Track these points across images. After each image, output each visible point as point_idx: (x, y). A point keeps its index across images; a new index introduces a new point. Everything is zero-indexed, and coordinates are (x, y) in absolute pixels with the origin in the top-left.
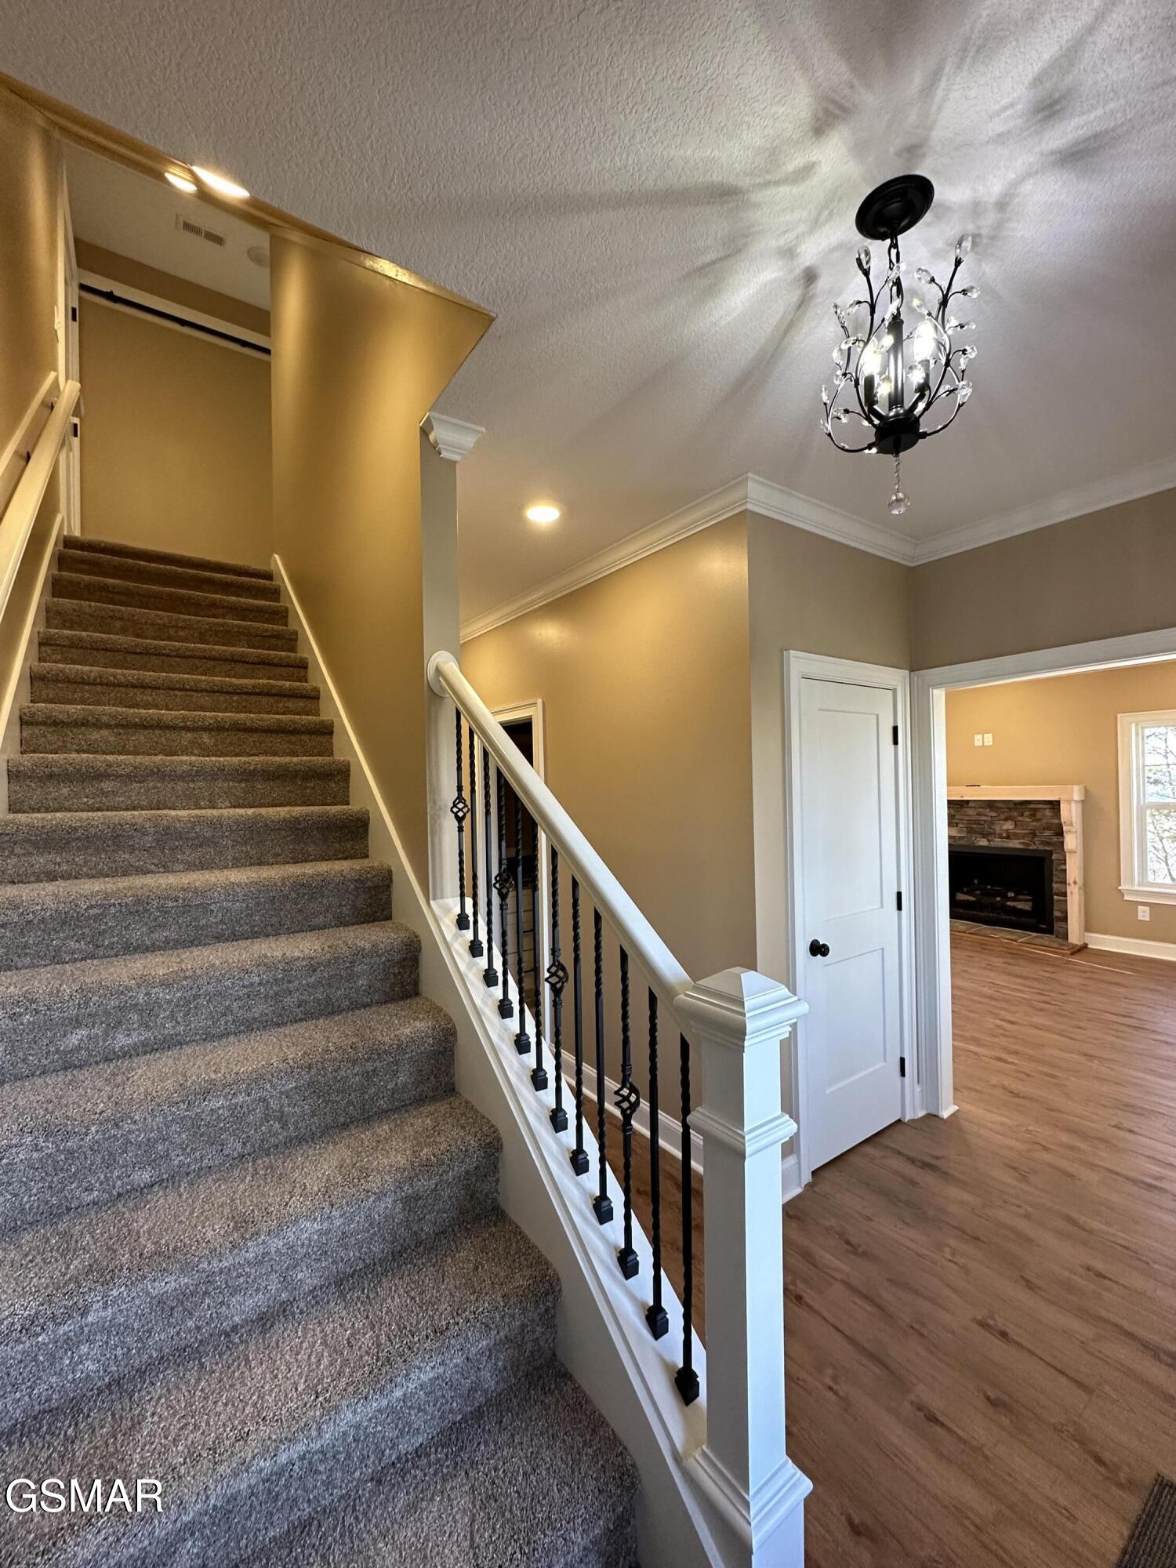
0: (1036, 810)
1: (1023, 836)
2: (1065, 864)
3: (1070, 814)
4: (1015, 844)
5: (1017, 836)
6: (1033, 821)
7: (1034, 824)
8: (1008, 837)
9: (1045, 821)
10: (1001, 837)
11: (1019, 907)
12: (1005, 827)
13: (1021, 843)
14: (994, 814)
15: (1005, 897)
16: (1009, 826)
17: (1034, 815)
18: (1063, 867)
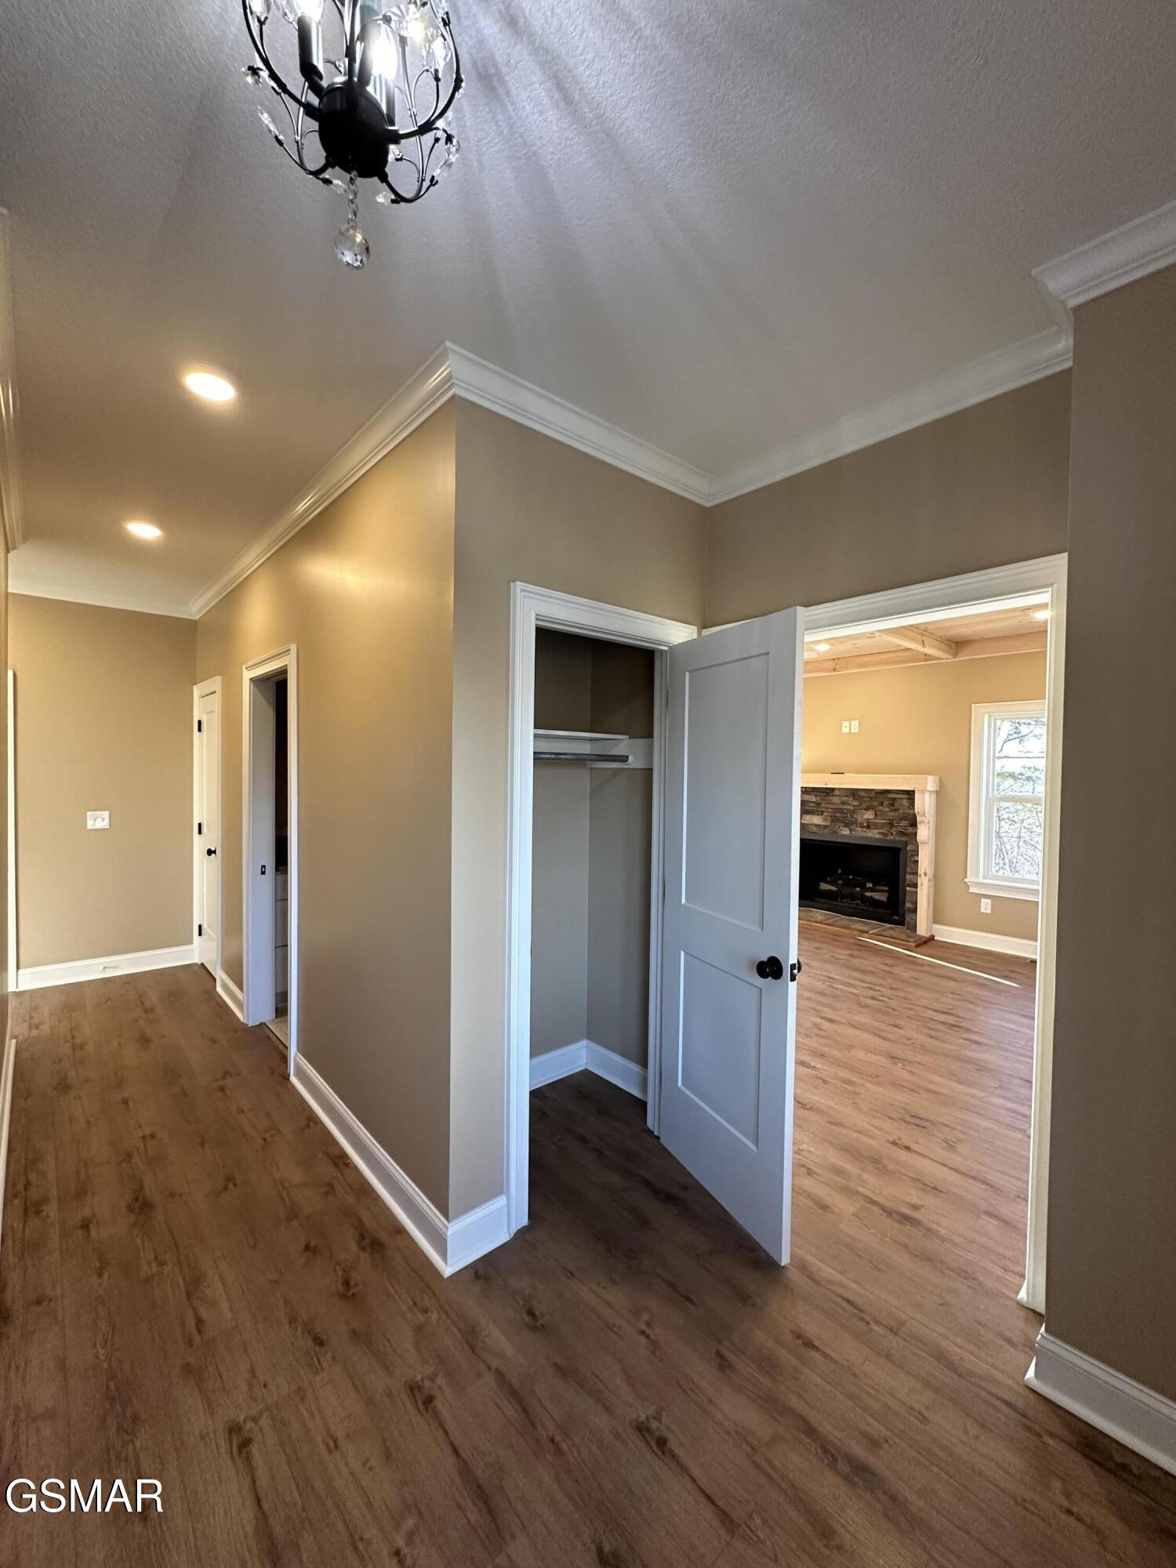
0: (894, 799)
1: (882, 826)
2: (918, 855)
3: (925, 805)
4: (874, 835)
5: (876, 826)
6: (891, 811)
7: (892, 813)
8: (868, 827)
9: (901, 811)
10: (862, 826)
11: (876, 897)
12: (866, 817)
13: (880, 833)
14: (856, 803)
15: (863, 887)
16: (869, 815)
17: (892, 805)
18: (916, 859)
